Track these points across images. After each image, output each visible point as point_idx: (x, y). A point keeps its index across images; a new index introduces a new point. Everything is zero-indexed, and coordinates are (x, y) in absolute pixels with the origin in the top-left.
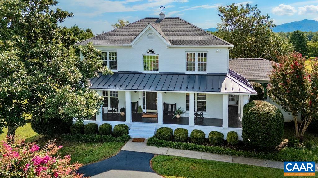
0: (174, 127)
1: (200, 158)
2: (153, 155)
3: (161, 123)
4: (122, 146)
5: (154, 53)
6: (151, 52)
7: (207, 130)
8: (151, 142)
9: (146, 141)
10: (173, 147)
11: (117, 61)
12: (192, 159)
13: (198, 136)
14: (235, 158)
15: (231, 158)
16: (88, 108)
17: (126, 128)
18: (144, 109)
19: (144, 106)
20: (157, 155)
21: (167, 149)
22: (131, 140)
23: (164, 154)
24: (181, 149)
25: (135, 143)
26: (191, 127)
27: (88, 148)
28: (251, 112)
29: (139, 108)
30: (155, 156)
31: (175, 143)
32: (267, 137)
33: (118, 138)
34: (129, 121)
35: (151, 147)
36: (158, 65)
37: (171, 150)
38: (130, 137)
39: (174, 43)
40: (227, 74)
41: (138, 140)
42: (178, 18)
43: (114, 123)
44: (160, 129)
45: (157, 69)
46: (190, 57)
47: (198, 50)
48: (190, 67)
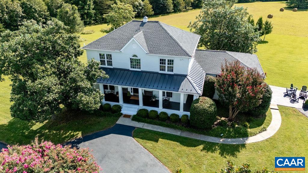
0: (150, 109)
1: (161, 131)
2: (134, 128)
3: (141, 106)
4: (117, 121)
5: (137, 57)
6: (135, 56)
7: (170, 112)
8: (135, 118)
9: (131, 117)
10: (147, 123)
11: (112, 60)
12: (157, 131)
13: (163, 116)
14: (183, 132)
15: (180, 132)
16: (95, 104)
17: (120, 108)
18: (132, 92)
19: (132, 91)
20: (137, 127)
21: (143, 123)
22: (122, 116)
23: (141, 127)
24: (152, 124)
25: (125, 119)
26: (160, 109)
27: (98, 120)
28: (194, 108)
29: (128, 93)
30: (136, 128)
31: (149, 120)
32: (202, 123)
33: (114, 114)
34: (121, 102)
35: (134, 122)
36: (140, 66)
37: (146, 124)
38: (122, 114)
39: (151, 52)
40: (187, 75)
41: (127, 116)
42: (157, 22)
43: (112, 104)
44: (140, 111)
45: (140, 68)
46: (162, 61)
47: (167, 57)
48: (162, 69)
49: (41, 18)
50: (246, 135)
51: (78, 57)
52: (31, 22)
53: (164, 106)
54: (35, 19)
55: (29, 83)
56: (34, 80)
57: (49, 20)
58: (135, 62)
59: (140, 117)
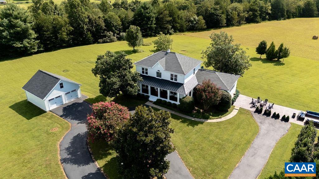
0: (163, 99)
3: (159, 97)
4: (146, 103)
6: (159, 71)
7: (173, 102)
8: (155, 103)
9: (153, 102)
11: (148, 72)
17: (148, 97)
23: (156, 107)
25: (150, 102)
26: (168, 100)
33: (145, 100)
34: (149, 94)
35: (154, 105)
36: (161, 76)
37: (159, 107)
38: (149, 100)
39: (166, 70)
40: (183, 84)
41: (151, 102)
42: (174, 53)
43: (146, 94)
44: (158, 100)
45: (161, 77)
46: (172, 75)
47: (174, 74)
48: (172, 79)
49: (116, 31)
50: (207, 118)
51: (131, 69)
52: (110, 34)
53: (170, 99)
54: (113, 31)
55: (107, 80)
56: (109, 79)
57: (122, 32)
58: (159, 74)
59: (158, 102)
